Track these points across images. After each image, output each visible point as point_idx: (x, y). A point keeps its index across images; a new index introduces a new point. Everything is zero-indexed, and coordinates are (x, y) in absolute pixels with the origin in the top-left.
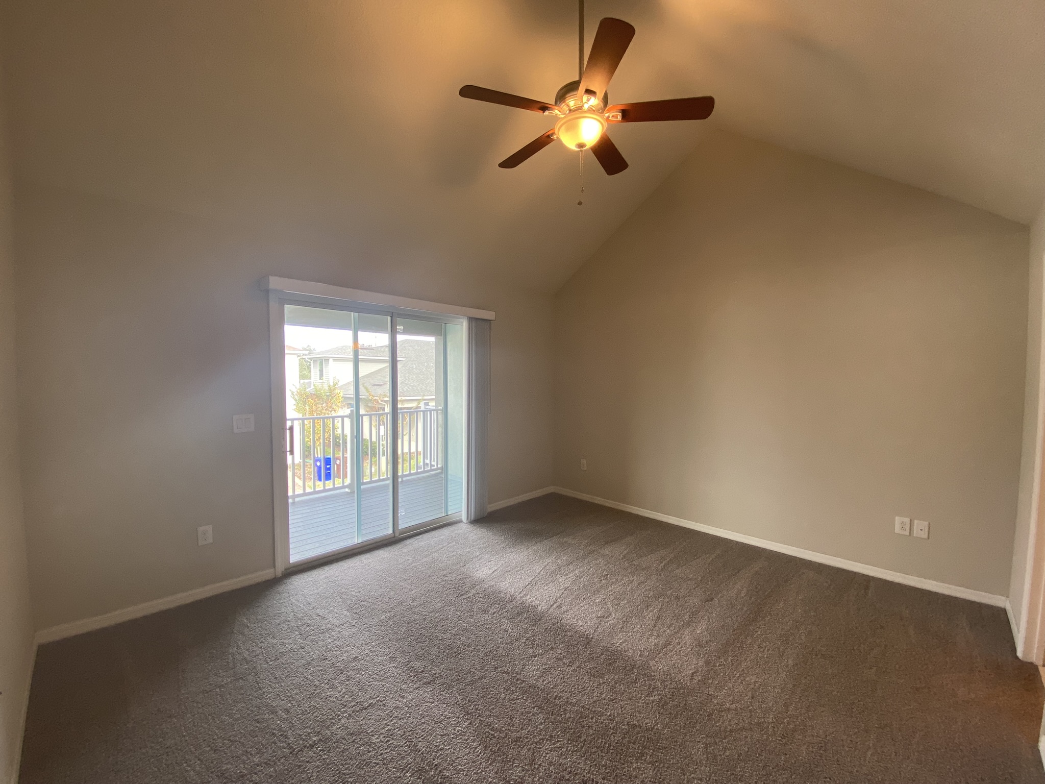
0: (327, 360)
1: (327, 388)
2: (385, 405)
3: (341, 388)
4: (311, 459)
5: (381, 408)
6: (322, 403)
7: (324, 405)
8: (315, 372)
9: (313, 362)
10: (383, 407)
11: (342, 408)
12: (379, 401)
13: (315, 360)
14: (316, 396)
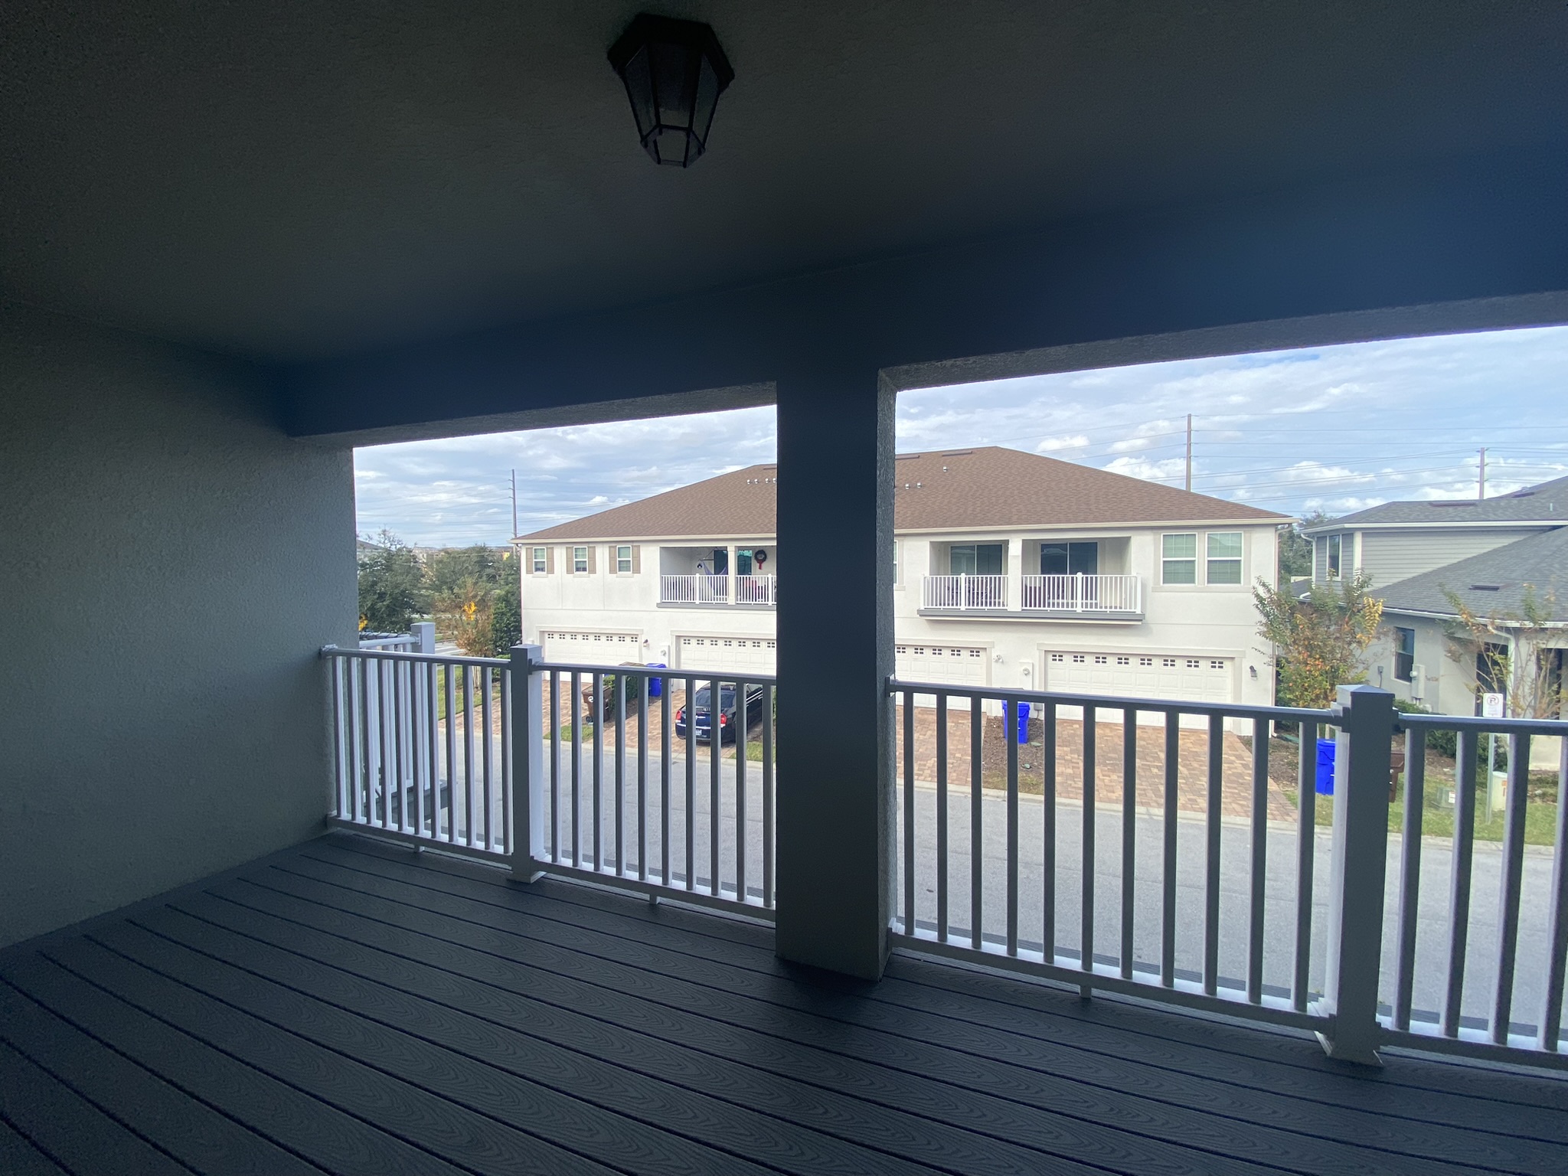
0: (1349, 535)
1: (1341, 593)
2: (1507, 639)
3: (1376, 594)
4: (1298, 736)
5: (1495, 646)
6: (1327, 623)
7: (1332, 628)
8: (1318, 561)
9: (1317, 542)
10: (1502, 643)
11: (1379, 639)
12: (1490, 628)
13: (1321, 538)
14: (1316, 608)
